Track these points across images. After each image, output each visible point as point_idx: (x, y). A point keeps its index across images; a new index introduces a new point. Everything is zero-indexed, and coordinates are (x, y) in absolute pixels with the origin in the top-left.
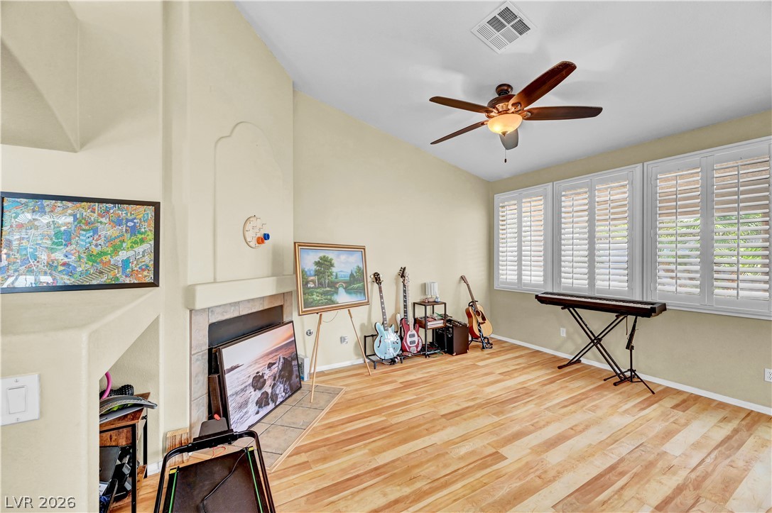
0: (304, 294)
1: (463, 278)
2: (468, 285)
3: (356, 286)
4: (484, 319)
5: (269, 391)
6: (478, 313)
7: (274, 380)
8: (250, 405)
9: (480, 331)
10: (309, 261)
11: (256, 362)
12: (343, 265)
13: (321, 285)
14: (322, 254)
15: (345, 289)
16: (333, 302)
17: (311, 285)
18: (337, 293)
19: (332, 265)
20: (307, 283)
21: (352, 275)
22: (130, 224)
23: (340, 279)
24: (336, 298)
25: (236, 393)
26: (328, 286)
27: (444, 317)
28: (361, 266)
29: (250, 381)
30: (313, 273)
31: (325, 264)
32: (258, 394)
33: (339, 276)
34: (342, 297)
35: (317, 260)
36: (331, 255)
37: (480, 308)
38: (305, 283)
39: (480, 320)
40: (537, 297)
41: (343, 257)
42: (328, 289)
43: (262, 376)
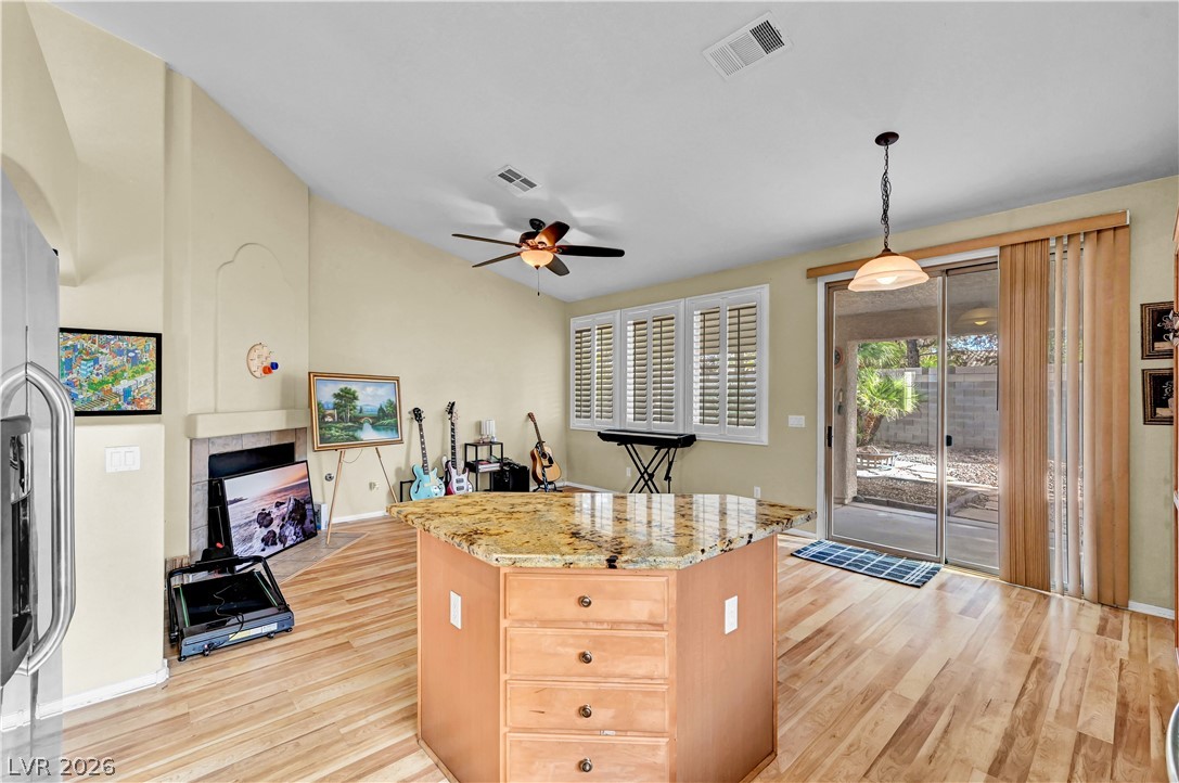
0: (321, 428)
1: (530, 416)
2: (535, 424)
3: (386, 422)
4: (551, 461)
5: (277, 531)
6: (544, 455)
7: (283, 520)
8: (254, 541)
9: (543, 475)
10: (327, 393)
11: (262, 498)
12: (370, 398)
13: (341, 419)
14: (343, 386)
15: (372, 424)
16: (356, 439)
17: (329, 419)
18: (361, 429)
19: (356, 398)
20: (324, 417)
21: (381, 409)
22: (131, 354)
23: (365, 413)
24: (359, 434)
25: (240, 526)
26: (350, 421)
27: (501, 461)
28: (393, 399)
29: (255, 516)
30: (331, 406)
31: (346, 397)
32: (264, 532)
33: (364, 410)
34: (368, 434)
35: (337, 391)
36: (354, 387)
37: (548, 450)
38: (322, 417)
39: (546, 463)
40: (599, 434)
41: (370, 389)
42: (350, 424)
43: (269, 514)
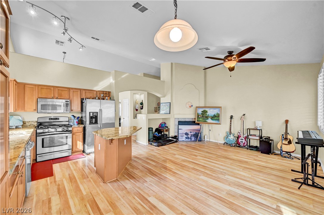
0: (197, 118)
2: (287, 125)
3: (216, 118)
4: (290, 143)
5: (190, 137)
6: (287, 139)
7: (192, 135)
8: (184, 137)
10: (200, 111)
11: (187, 130)
12: (211, 112)
13: (203, 117)
14: (204, 109)
15: (211, 119)
16: (206, 122)
17: (200, 117)
18: (208, 119)
19: (207, 112)
20: (199, 116)
21: (214, 115)
23: (209, 116)
24: (207, 120)
25: (181, 134)
26: (205, 117)
28: (219, 113)
29: (185, 133)
30: (200, 114)
31: (205, 112)
32: (186, 136)
34: (209, 121)
35: (202, 111)
36: (207, 109)
38: (198, 116)
41: (212, 110)
43: (188, 133)
